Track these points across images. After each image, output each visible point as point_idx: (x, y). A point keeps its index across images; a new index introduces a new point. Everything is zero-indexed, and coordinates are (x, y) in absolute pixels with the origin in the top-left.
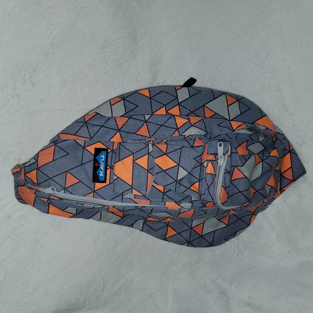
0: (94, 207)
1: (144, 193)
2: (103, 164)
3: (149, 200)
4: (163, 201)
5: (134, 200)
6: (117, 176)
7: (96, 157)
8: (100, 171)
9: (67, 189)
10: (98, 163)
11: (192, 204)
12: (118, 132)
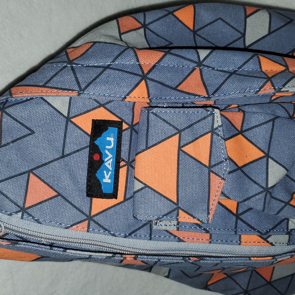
0: (91, 256)
1: (203, 217)
2: (110, 156)
3: (207, 232)
4: (236, 232)
5: (176, 233)
6: (143, 183)
7: (95, 140)
8: (105, 172)
9: (29, 211)
10: (101, 154)
11: (289, 237)
12: (141, 80)
